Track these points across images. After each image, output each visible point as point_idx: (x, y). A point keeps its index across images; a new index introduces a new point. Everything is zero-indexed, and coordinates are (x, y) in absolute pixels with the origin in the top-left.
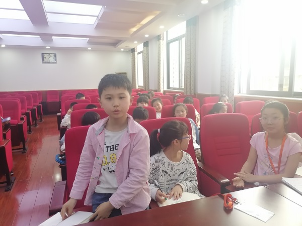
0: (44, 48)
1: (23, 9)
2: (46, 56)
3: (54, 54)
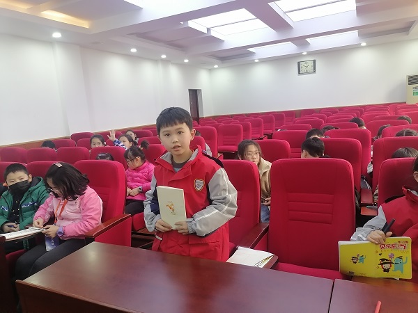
0: (300, 55)
1: (254, 17)
2: (302, 64)
3: (312, 61)
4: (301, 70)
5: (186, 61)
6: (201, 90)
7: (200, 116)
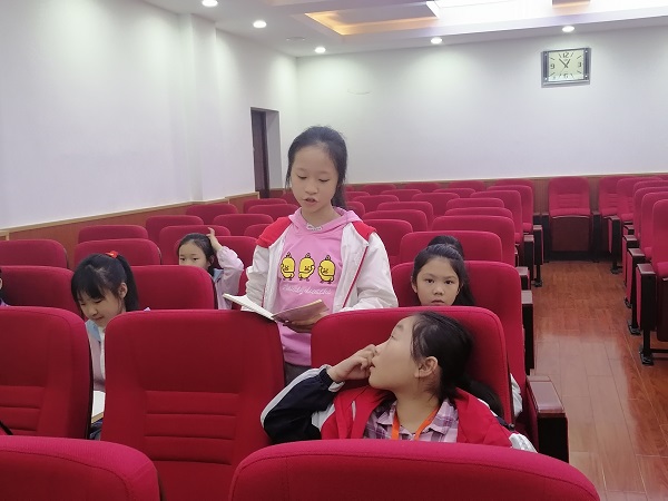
0: (554, 33)
2: (554, 59)
3: (582, 53)
4: (550, 71)
5: (260, 24)
6: (275, 113)
7: (273, 186)
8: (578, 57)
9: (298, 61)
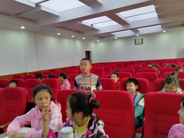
3: (141, 39)
4: (136, 43)
5: (84, 38)
6: (91, 51)
8: (141, 40)
9: (96, 42)
